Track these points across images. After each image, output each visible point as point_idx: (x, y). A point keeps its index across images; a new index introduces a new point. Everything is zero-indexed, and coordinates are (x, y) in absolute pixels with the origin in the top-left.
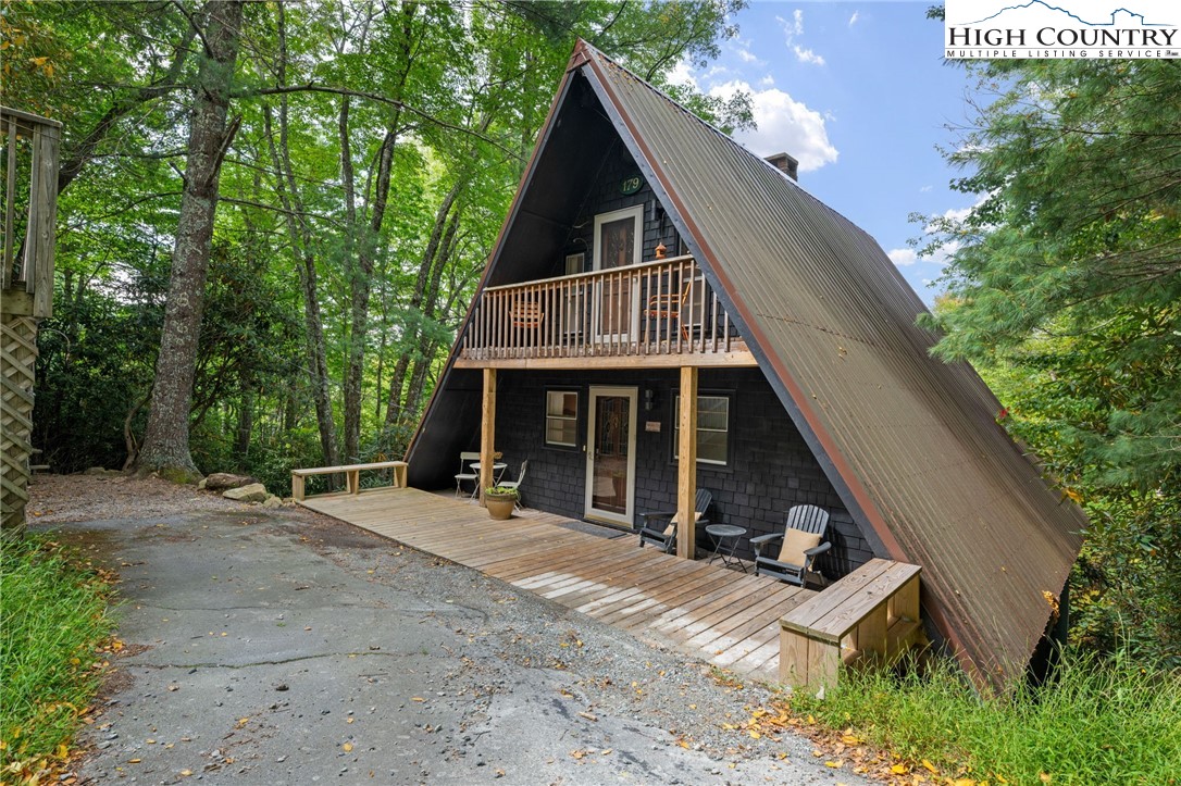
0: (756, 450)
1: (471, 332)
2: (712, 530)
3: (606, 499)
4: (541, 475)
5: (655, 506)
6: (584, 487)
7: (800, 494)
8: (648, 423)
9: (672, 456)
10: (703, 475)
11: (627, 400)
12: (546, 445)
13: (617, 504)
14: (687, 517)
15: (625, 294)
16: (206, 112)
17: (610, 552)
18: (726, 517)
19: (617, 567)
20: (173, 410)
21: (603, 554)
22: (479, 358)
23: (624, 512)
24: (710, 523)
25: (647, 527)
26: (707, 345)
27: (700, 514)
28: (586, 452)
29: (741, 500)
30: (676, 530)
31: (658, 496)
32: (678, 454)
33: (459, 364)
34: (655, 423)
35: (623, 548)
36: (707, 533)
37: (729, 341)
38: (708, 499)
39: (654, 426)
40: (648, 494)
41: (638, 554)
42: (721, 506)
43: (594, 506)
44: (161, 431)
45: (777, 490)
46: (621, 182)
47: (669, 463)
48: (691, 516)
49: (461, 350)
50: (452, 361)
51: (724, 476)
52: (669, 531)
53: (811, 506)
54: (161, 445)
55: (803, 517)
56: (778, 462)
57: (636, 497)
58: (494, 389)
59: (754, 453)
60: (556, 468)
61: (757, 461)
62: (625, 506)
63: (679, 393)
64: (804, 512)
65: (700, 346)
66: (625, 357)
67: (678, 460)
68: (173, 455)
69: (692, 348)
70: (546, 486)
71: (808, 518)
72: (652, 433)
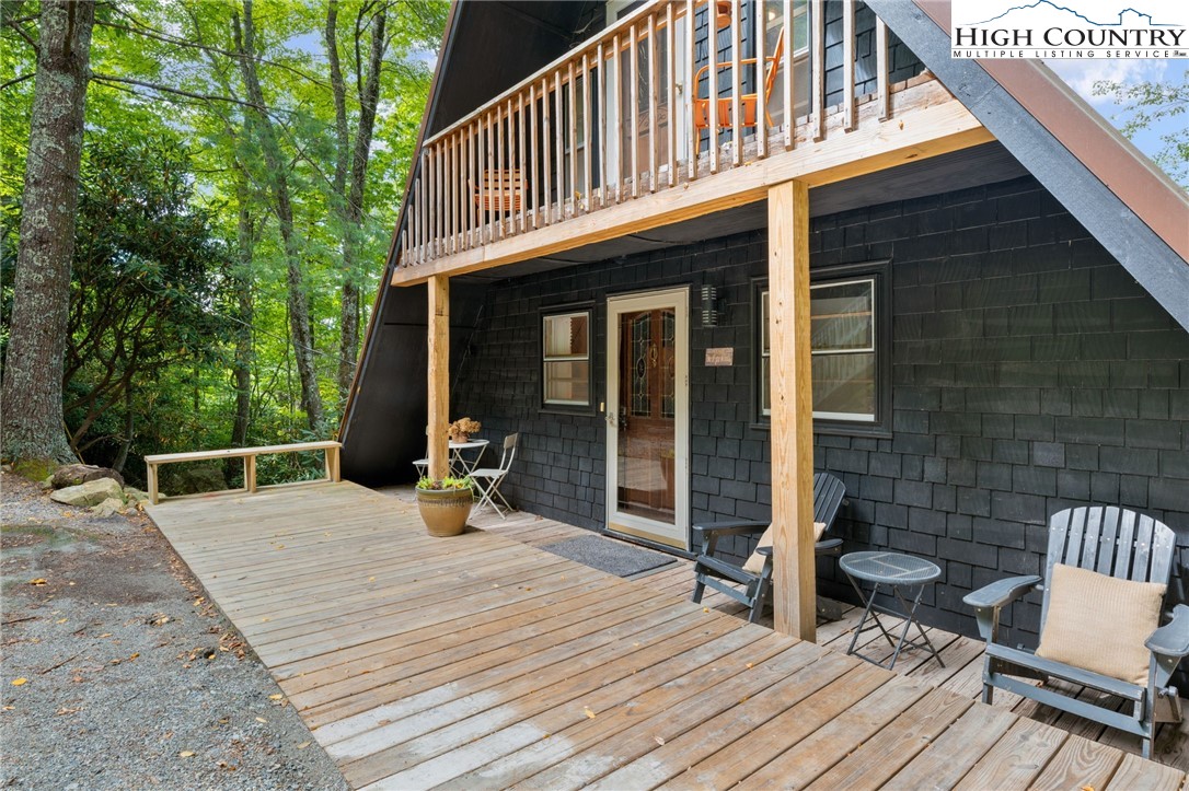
0: (946, 383)
1: (410, 220)
2: (855, 565)
3: (642, 496)
4: (538, 458)
5: (728, 507)
6: (603, 475)
7: (1068, 481)
8: (709, 351)
9: (758, 410)
10: (827, 443)
11: (670, 314)
12: (544, 406)
13: (658, 505)
14: (794, 539)
15: (662, 125)
17: (621, 616)
18: (878, 534)
19: (623, 667)
21: (602, 622)
22: (422, 262)
23: (671, 519)
24: (844, 549)
25: (710, 553)
26: (830, 122)
27: (824, 525)
28: (605, 413)
29: (909, 494)
30: (769, 563)
31: (733, 489)
32: (768, 406)
33: (399, 278)
34: (722, 351)
35: (653, 604)
36: (843, 573)
37: (890, 93)
38: (838, 492)
39: (721, 357)
40: (713, 486)
41: (685, 623)
42: (866, 509)
43: (622, 506)
45: (1005, 471)
47: (752, 425)
48: (804, 533)
49: (399, 255)
50: (388, 274)
51: (871, 445)
52: (755, 562)
53: (1113, 511)
54: (17, 427)
55: (1091, 538)
56: (1004, 407)
57: (692, 492)
58: (446, 311)
59: (939, 392)
60: (559, 445)
61: (947, 408)
62: (673, 509)
63: (766, 287)
64: (1094, 522)
65: (813, 129)
66: (648, 198)
67: (768, 417)
68: (33, 439)
69: (794, 138)
70: (547, 475)
71: (1109, 539)
72: (717, 370)
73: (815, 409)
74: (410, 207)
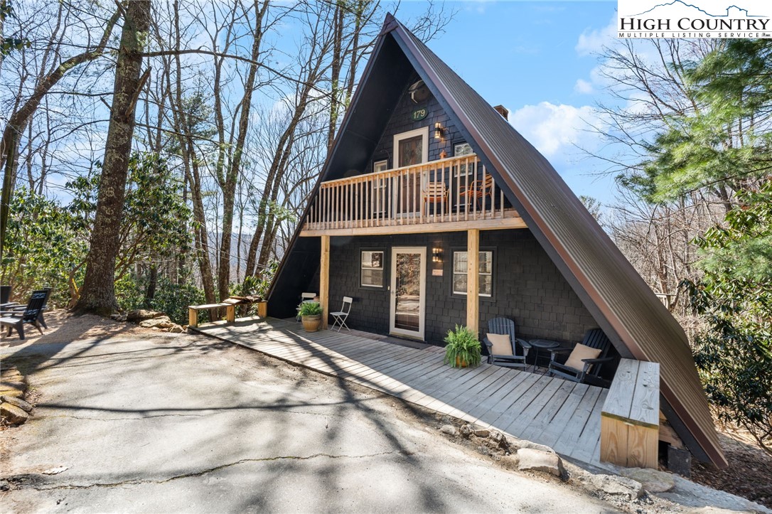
0: (512, 286)
1: (312, 212)
4: (358, 307)
5: (440, 325)
6: (388, 314)
8: (434, 270)
9: (452, 292)
11: (418, 256)
12: (361, 286)
13: (412, 325)
16: (126, 65)
20: (104, 267)
22: (318, 230)
23: (418, 330)
26: (487, 215)
28: (390, 291)
31: (442, 319)
33: (303, 234)
34: (439, 270)
37: (505, 211)
39: (438, 272)
40: (434, 318)
43: (396, 326)
44: (95, 282)
45: (528, 313)
46: (413, 112)
47: (449, 296)
49: (305, 224)
51: (489, 304)
54: (95, 291)
56: (528, 294)
57: (426, 320)
58: (329, 250)
59: (510, 288)
60: (368, 301)
62: (418, 326)
65: (482, 215)
68: (103, 297)
69: (477, 216)
72: (437, 277)
73: (480, 293)
74: (308, 216)
